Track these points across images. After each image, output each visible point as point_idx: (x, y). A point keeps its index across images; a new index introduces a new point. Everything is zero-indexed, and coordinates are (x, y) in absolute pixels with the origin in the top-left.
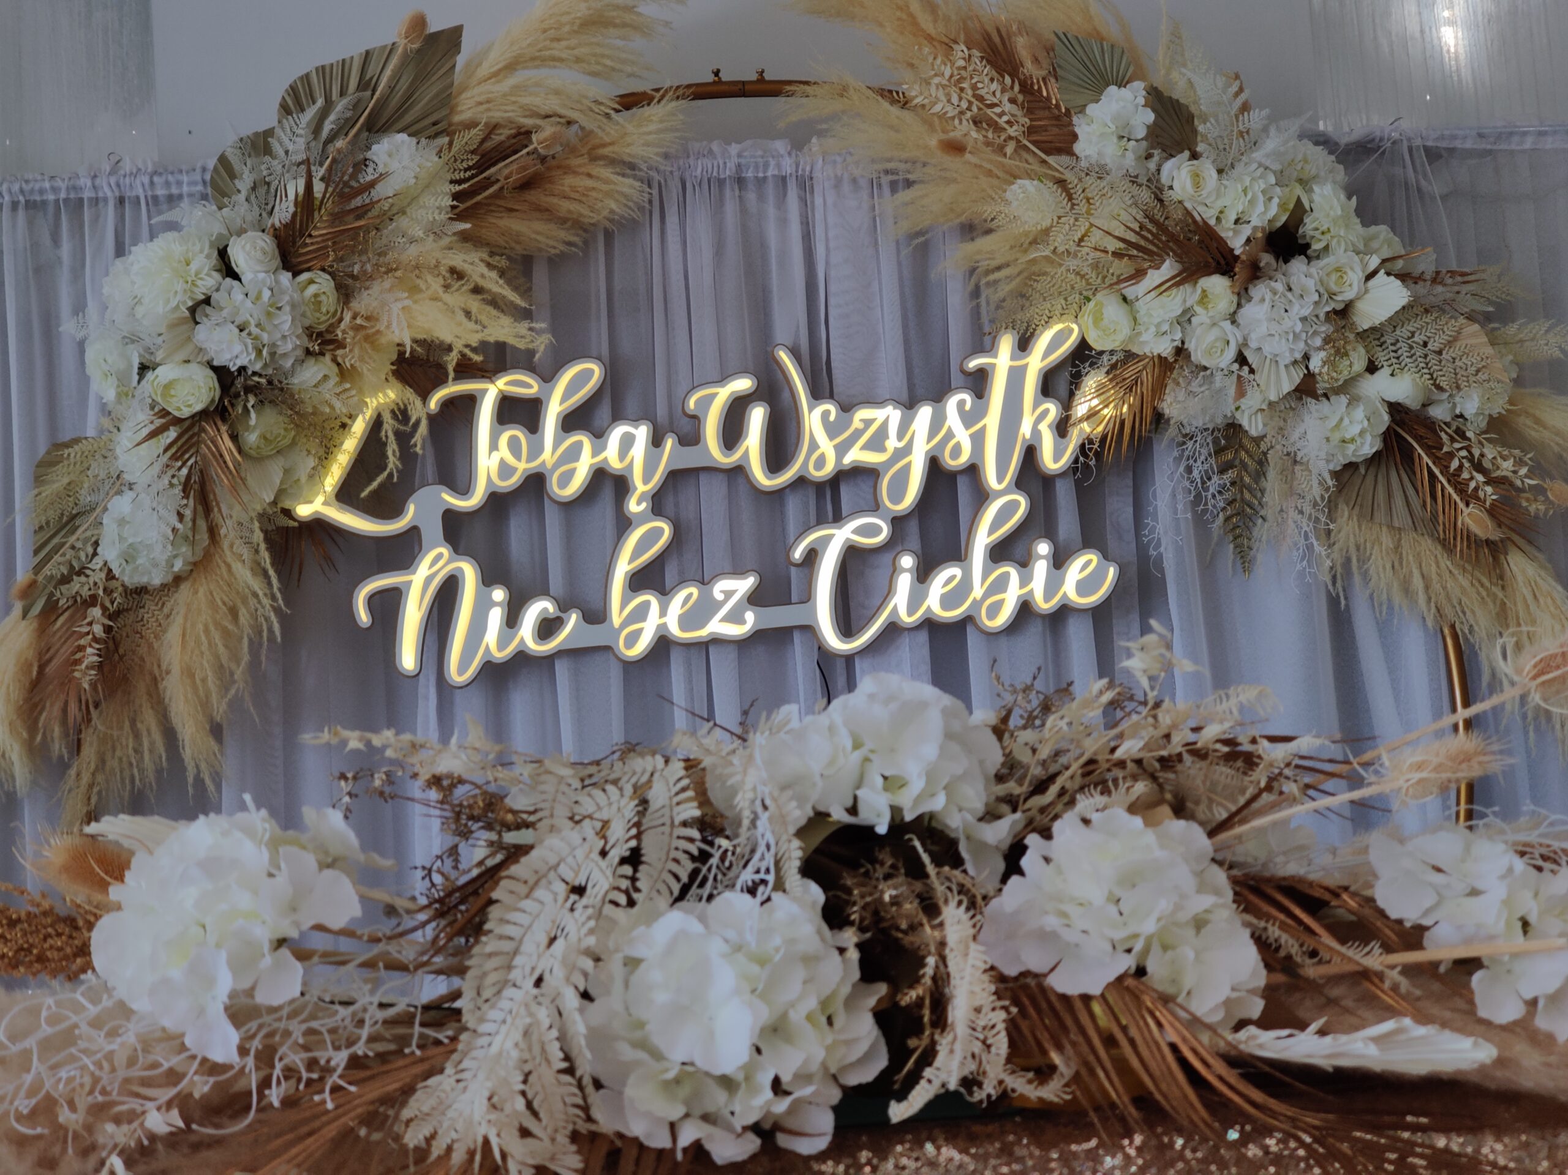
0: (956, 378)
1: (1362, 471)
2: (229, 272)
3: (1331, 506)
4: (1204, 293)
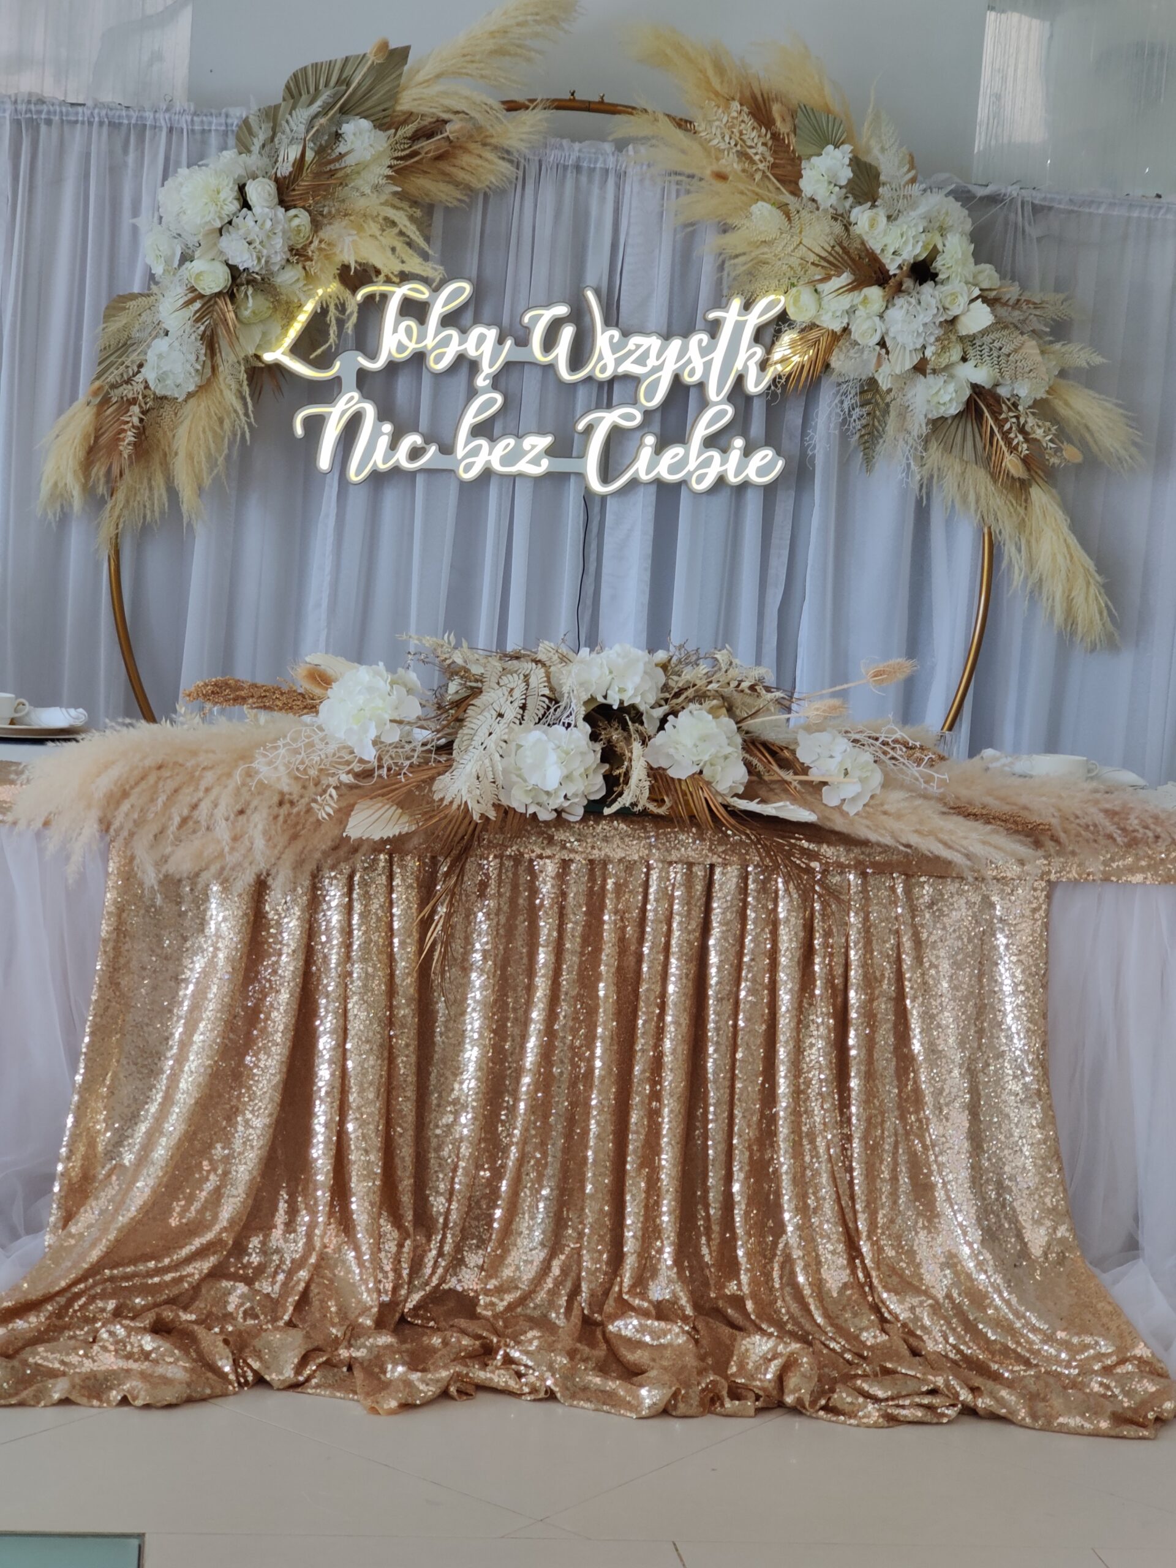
0: (700, 323)
1: (949, 421)
2: (246, 205)
3: (926, 441)
4: (866, 298)
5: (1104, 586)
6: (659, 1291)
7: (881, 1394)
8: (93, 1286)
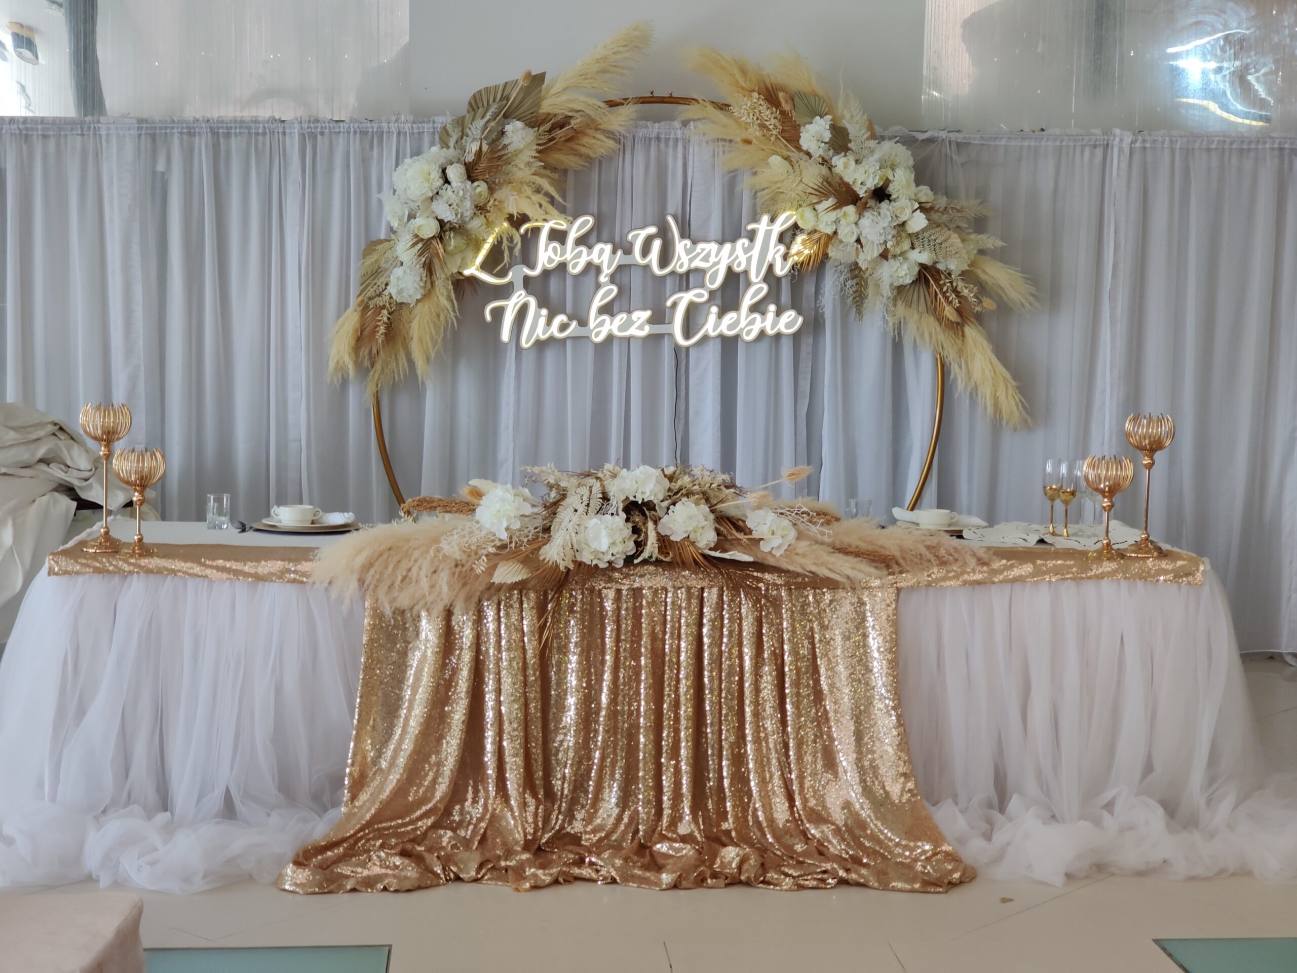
1: (908, 287)
2: (447, 181)
4: (845, 213)
5: (1018, 388)
6: (684, 829)
7: (795, 874)
8: (369, 833)
